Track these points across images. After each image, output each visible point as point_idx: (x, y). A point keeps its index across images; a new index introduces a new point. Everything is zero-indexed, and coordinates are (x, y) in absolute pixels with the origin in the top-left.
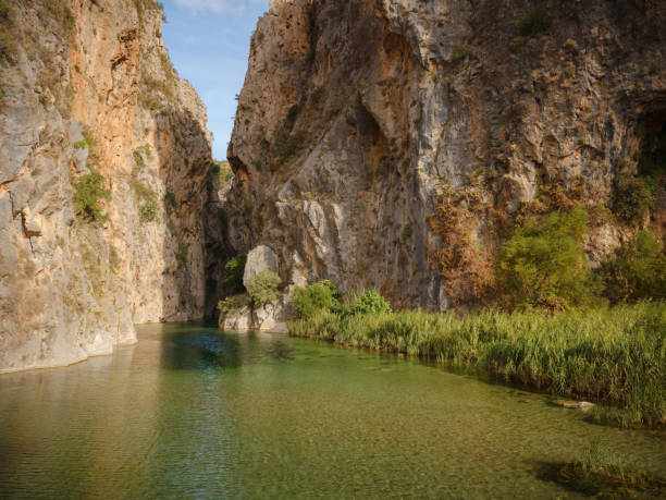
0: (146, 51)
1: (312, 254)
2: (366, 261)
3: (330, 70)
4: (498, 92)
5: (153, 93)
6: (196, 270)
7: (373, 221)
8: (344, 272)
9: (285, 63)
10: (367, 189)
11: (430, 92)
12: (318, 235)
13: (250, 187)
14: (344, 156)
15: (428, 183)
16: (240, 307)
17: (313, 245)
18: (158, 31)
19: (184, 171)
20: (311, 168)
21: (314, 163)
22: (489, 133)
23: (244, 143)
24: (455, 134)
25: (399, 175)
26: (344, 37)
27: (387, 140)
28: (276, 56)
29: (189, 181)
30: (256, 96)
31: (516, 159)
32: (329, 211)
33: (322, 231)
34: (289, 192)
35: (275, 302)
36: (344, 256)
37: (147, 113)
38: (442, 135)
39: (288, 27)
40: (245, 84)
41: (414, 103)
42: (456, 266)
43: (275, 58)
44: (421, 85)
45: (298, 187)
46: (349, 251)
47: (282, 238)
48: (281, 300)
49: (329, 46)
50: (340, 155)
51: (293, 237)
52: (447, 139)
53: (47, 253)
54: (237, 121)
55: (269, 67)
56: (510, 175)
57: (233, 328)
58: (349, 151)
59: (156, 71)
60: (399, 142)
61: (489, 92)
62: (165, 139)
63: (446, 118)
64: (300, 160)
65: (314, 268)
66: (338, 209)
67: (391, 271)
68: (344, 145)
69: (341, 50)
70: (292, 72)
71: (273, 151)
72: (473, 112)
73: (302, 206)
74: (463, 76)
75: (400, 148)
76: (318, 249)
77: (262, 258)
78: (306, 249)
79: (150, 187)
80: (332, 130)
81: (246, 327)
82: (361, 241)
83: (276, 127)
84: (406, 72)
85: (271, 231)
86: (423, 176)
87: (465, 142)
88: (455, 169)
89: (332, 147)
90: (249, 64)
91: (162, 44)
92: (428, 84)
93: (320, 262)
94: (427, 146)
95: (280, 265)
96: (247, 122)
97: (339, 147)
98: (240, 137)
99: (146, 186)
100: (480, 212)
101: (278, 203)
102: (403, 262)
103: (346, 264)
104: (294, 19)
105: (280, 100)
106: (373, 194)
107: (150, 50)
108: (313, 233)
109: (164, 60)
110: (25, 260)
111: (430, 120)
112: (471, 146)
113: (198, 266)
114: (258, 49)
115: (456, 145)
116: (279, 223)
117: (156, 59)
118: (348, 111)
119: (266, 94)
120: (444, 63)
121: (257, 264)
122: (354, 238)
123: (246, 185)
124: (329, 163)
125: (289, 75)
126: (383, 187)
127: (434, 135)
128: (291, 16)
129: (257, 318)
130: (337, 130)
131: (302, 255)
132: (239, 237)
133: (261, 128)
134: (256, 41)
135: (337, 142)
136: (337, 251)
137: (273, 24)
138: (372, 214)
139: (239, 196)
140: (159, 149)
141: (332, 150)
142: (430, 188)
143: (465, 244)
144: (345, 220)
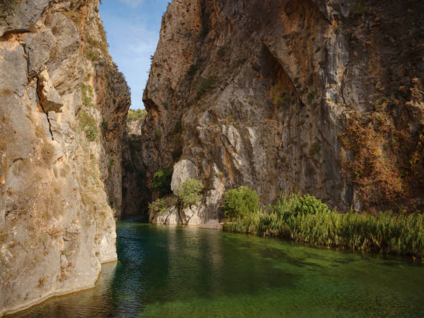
0: (88, 20)
1: (229, 166)
2: (275, 171)
3: (229, 34)
4: (395, 39)
5: (94, 49)
6: (117, 180)
7: (277, 141)
8: (257, 180)
9: (185, 36)
10: (270, 117)
11: (333, 41)
12: (235, 151)
13: (159, 121)
14: (252, 93)
15: (336, 110)
16: (169, 206)
17: (231, 159)
18: (96, 8)
19: (113, 108)
20: (227, 101)
21: (229, 97)
22: (389, 70)
23: (157, 90)
24: (357, 72)
25: (302, 105)
26: (241, 11)
27: (290, 80)
28: (180, 30)
29: (116, 115)
30: (166, 57)
31: (417, 90)
32: (244, 133)
33: (238, 148)
34: (207, 120)
35: (199, 203)
36: (257, 167)
37: (90, 63)
38: (345, 73)
39: (187, 11)
40: (158, 48)
41: (318, 50)
42: (368, 175)
43: (179, 32)
44: (325, 36)
45: (215, 115)
46: (262, 164)
47: (202, 155)
48: (204, 202)
49: (229, 18)
50: (249, 92)
51: (213, 153)
52: (351, 76)
53: (68, 135)
54: (151, 74)
55: (175, 37)
56: (411, 103)
57: (165, 224)
58: (255, 89)
59: (94, 34)
60: (302, 80)
61: (387, 39)
62: (102, 83)
63: (347, 60)
64: (214, 95)
65: (231, 177)
66: (251, 131)
67: (298, 180)
68: (250, 85)
69: (240, 19)
70: (190, 42)
71: (177, 96)
72: (373, 55)
73: (221, 129)
74: (362, 28)
75: (303, 84)
76: (235, 162)
77: (185, 169)
78: (225, 162)
79: (92, 116)
80: (241, 73)
81: (175, 223)
82: (269, 156)
83: (179, 79)
84: (308, 28)
85: (193, 149)
86: (332, 104)
87: (366, 78)
88: (359, 99)
89: (241, 86)
90: (161, 35)
91: (99, 17)
92: (330, 35)
93: (237, 172)
94: (332, 81)
95: (200, 174)
96: (159, 75)
97: (247, 86)
98: (154, 85)
99: (89, 115)
100: (385, 132)
101: (198, 127)
102: (310, 172)
103: (259, 174)
104: (192, 6)
105: (182, 61)
106: (275, 122)
107: (91, 19)
108: (230, 150)
109: (100, 27)
110: (42, 141)
111: (335, 61)
112: (373, 81)
113: (118, 177)
114: (167, 24)
115: (359, 80)
116: (199, 143)
117: (95, 27)
118: (253, 59)
119: (172, 56)
120: (343, 19)
121: (182, 173)
122: (265, 154)
123: (156, 120)
124: (241, 96)
125: (189, 44)
126: (284, 116)
127: (338, 73)
128: (190, 4)
129: (184, 216)
130: (245, 74)
131: (221, 167)
132: (150, 157)
133: (169, 80)
134: (166, 20)
135: (245, 82)
136: (251, 164)
137: (178, 8)
138: (276, 136)
139: (151, 127)
140: (97, 90)
141: (241, 88)
142: (338, 113)
143: (375, 158)
144: (258, 139)
